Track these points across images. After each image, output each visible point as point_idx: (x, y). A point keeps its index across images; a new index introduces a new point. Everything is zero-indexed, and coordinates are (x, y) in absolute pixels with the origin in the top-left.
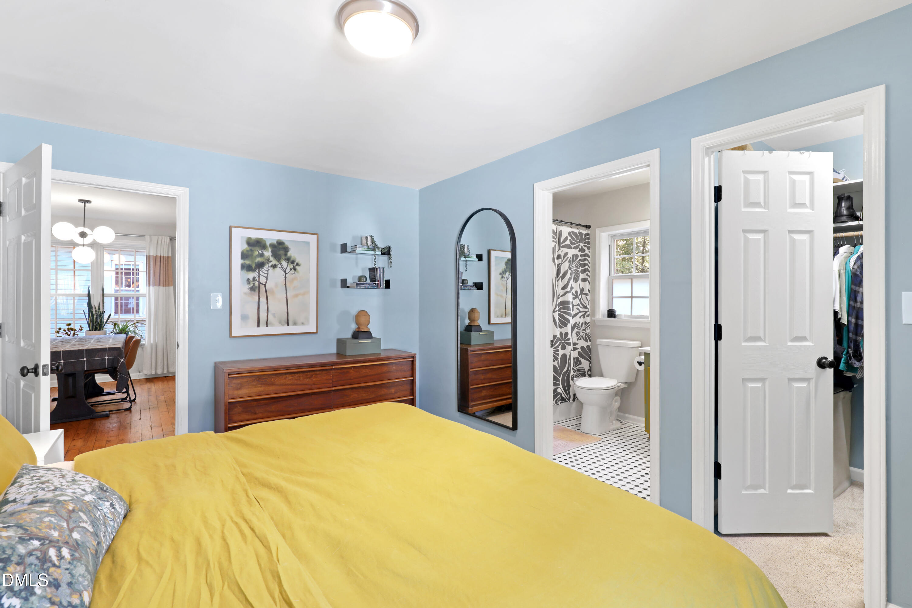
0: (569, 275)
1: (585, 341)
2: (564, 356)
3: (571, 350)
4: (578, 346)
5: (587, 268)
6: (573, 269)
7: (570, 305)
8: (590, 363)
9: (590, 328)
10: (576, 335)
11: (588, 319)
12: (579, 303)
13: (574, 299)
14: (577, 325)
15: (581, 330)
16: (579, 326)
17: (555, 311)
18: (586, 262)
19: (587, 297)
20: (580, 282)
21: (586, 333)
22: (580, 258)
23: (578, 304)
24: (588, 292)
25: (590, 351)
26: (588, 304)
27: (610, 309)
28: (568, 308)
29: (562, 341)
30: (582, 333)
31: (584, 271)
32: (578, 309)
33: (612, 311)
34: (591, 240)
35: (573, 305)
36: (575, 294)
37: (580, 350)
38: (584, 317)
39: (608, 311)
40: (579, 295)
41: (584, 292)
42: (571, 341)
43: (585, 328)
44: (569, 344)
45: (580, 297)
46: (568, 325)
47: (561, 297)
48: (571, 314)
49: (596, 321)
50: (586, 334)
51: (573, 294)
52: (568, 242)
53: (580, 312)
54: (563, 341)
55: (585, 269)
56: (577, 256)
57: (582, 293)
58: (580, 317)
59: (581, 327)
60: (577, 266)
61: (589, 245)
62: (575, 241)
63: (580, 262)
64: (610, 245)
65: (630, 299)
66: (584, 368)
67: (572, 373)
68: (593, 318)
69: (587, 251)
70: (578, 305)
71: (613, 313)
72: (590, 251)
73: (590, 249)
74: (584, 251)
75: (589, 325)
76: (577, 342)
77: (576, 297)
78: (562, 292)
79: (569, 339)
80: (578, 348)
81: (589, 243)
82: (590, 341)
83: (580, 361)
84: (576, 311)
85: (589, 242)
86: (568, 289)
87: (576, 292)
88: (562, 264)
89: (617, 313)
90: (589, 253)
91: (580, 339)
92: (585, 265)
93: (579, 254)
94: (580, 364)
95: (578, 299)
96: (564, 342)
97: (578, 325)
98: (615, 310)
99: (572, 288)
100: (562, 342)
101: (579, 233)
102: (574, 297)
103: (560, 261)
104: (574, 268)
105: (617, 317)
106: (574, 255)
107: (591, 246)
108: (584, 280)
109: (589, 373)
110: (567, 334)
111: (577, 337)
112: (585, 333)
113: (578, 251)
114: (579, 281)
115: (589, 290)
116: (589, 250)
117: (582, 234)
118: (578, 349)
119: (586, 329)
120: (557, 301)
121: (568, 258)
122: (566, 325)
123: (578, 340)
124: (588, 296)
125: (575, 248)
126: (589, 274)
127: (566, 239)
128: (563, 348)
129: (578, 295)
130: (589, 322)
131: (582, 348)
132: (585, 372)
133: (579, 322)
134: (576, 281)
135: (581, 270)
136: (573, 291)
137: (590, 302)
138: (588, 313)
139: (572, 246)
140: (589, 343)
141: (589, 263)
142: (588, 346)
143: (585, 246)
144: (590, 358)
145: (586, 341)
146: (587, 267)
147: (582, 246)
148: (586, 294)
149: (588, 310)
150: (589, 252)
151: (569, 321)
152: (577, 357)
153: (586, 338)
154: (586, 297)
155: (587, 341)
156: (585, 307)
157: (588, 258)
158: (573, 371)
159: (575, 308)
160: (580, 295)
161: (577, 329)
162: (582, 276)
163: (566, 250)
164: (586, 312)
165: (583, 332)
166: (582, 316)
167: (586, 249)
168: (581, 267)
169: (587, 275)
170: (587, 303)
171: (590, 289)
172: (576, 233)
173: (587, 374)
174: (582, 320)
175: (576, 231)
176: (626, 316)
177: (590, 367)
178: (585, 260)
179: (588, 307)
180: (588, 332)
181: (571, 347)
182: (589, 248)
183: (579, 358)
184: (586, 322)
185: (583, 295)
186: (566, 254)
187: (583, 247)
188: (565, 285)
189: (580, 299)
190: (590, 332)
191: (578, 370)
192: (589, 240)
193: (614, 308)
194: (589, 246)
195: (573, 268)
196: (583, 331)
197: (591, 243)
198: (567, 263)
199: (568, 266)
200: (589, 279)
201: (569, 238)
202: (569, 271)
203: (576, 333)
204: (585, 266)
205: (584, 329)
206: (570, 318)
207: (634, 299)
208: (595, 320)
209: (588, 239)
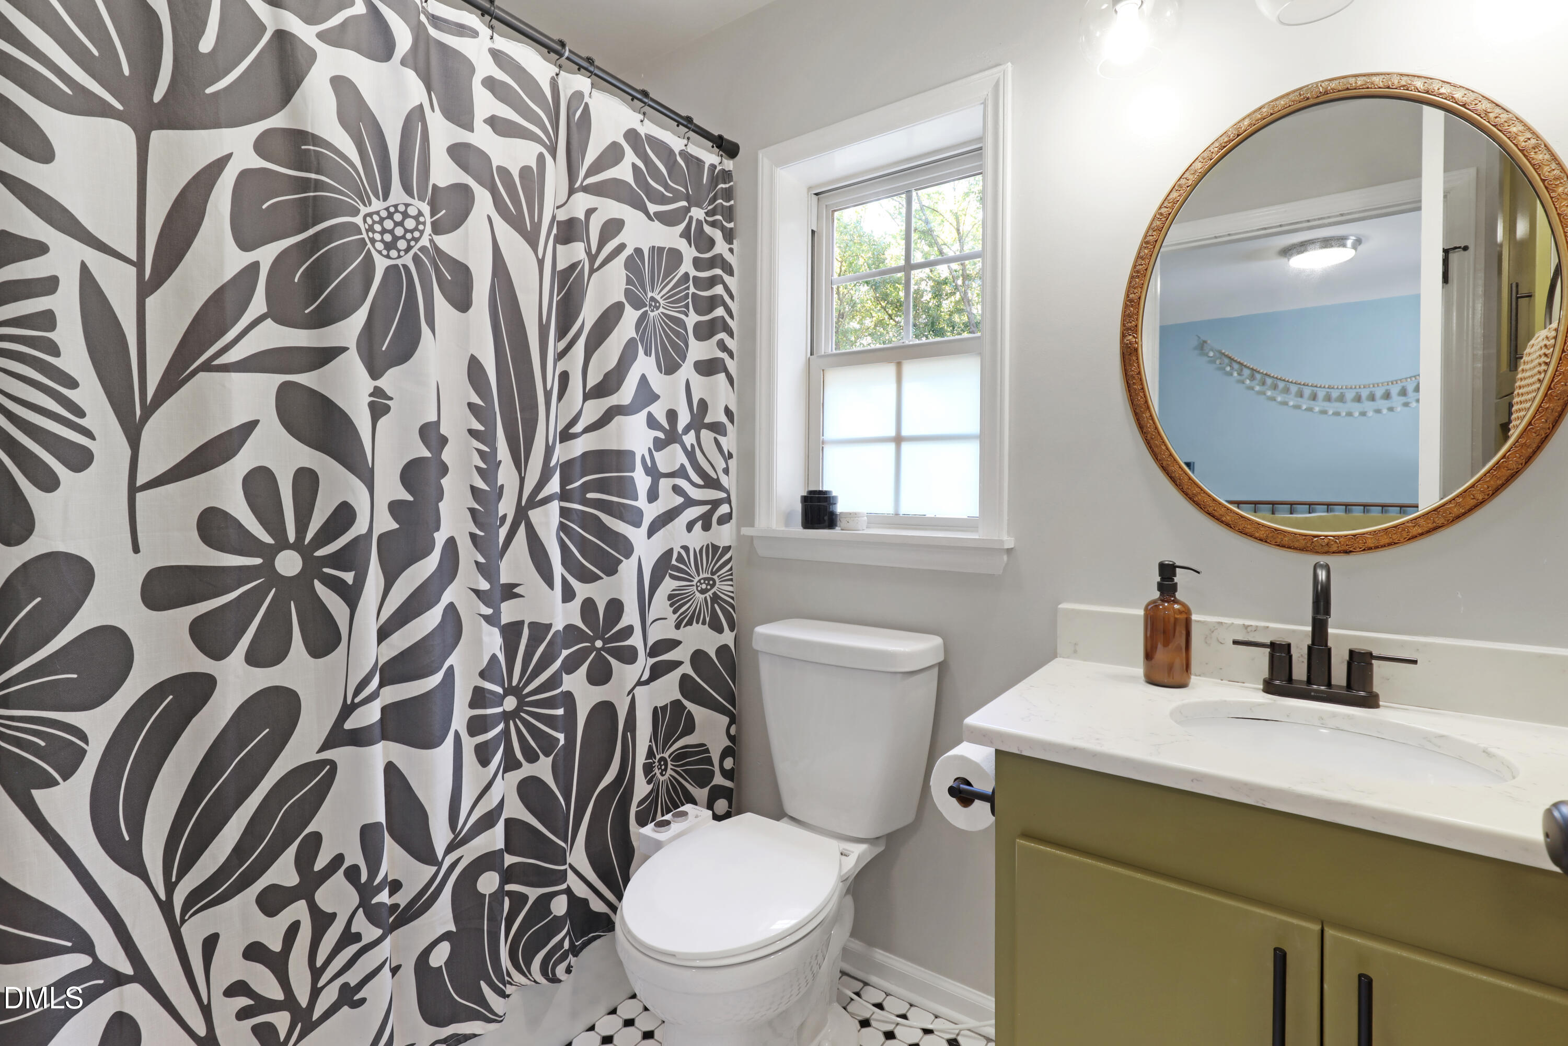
0: (626, 328)
1: (711, 627)
2: (605, 710)
3: (639, 683)
4: (681, 654)
5: (723, 317)
6: (656, 313)
7: (633, 470)
8: (733, 720)
9: (731, 569)
10: (671, 605)
11: (724, 535)
12: (682, 466)
13: (660, 445)
14: (674, 562)
15: (694, 583)
16: (685, 565)
17: (540, 496)
18: (719, 290)
19: (720, 438)
20: (687, 371)
21: (715, 594)
22: (687, 267)
23: (677, 467)
24: (724, 419)
25: (732, 669)
26: (726, 471)
27: (811, 492)
28: (626, 488)
29: (592, 640)
30: (698, 594)
31: (705, 331)
32: (677, 490)
33: (819, 499)
34: (740, 203)
35: (653, 472)
36: (667, 427)
37: (687, 669)
38: (707, 527)
39: (805, 500)
40: (687, 430)
41: (707, 421)
42: (636, 640)
43: (713, 573)
44: (629, 656)
45: (689, 439)
46: (621, 567)
47: (587, 430)
48: (640, 513)
49: (755, 542)
50: (716, 598)
51: (652, 422)
52: (623, 172)
53: (690, 502)
54: (599, 644)
55: (713, 320)
56: (675, 256)
57: (698, 422)
58: (690, 526)
59: (693, 571)
60: (674, 299)
61: (730, 221)
62: (666, 187)
63: (692, 290)
64: (813, 232)
65: (892, 447)
66: (703, 745)
67: (641, 788)
68: (746, 531)
69: (721, 247)
70: (681, 472)
71: (825, 508)
72: (735, 246)
73: (735, 241)
74: (712, 243)
75: (730, 559)
76: (673, 634)
77: (671, 437)
78: (594, 410)
79: (629, 631)
80: (680, 663)
81: (729, 214)
82: (732, 629)
83: (690, 716)
84: (668, 500)
85: (731, 207)
86: (626, 394)
87: (672, 415)
88: (595, 275)
89: (840, 508)
90: (728, 256)
91: (690, 623)
92: (714, 302)
93: (689, 253)
94: (690, 728)
95: (677, 447)
96: (603, 648)
97: (680, 559)
98: (834, 494)
99: (646, 395)
100: (593, 648)
101: (684, 154)
102: (661, 435)
103: (577, 251)
104: (661, 310)
105: (842, 523)
106: (654, 247)
107: (740, 224)
108: (708, 368)
109: (729, 763)
110: (615, 607)
111: (675, 612)
112: (710, 593)
113: (681, 236)
114: (684, 366)
115: (728, 413)
116: (731, 242)
117: (700, 162)
118: (677, 664)
119: (715, 577)
120: (549, 451)
121: (622, 247)
122: (611, 568)
123: (678, 627)
124: (725, 435)
125: (667, 219)
126: (730, 343)
127: (612, 155)
128: (599, 676)
129: (680, 429)
130: (730, 547)
131: (698, 657)
132: (709, 761)
133: (686, 548)
134: (670, 367)
135: (697, 326)
136: (658, 410)
137: (732, 463)
138: (724, 509)
139: (653, 208)
140: (727, 638)
141: (732, 297)
142: (723, 650)
143: (713, 224)
144: (732, 700)
145: (717, 627)
146: (720, 312)
147: (699, 222)
148: (717, 428)
149: (724, 495)
150: (731, 250)
151: (627, 549)
152: (676, 704)
153: (714, 614)
154: (716, 439)
155: (720, 630)
156: (712, 483)
157: (726, 278)
158: (645, 781)
159: (665, 485)
160: (692, 433)
161: (674, 577)
162: (698, 350)
163: (611, 209)
164: (716, 504)
165: (703, 592)
166: (700, 523)
167: (717, 235)
168: (698, 312)
169: (722, 346)
170: (720, 464)
171: (733, 408)
172: (671, 151)
173: (717, 769)
174: (697, 539)
175: (675, 142)
176: (876, 519)
177: (732, 738)
178: (712, 282)
179: (724, 480)
180: (723, 588)
181: (643, 664)
182: (729, 236)
183: (686, 703)
184: (715, 548)
185: (704, 433)
186: (613, 227)
187: (707, 229)
188: (607, 376)
189: (692, 445)
190: (730, 588)
191: (678, 757)
192: (732, 202)
193: (829, 484)
194: (731, 225)
195: (658, 308)
196: (704, 586)
197: (739, 213)
198: (616, 273)
199: (625, 287)
200: (731, 365)
201: (630, 156)
202: (631, 315)
203: (670, 597)
204: (711, 310)
205: (706, 575)
206: (636, 535)
207: (905, 446)
208: (752, 538)
209: (728, 194)
